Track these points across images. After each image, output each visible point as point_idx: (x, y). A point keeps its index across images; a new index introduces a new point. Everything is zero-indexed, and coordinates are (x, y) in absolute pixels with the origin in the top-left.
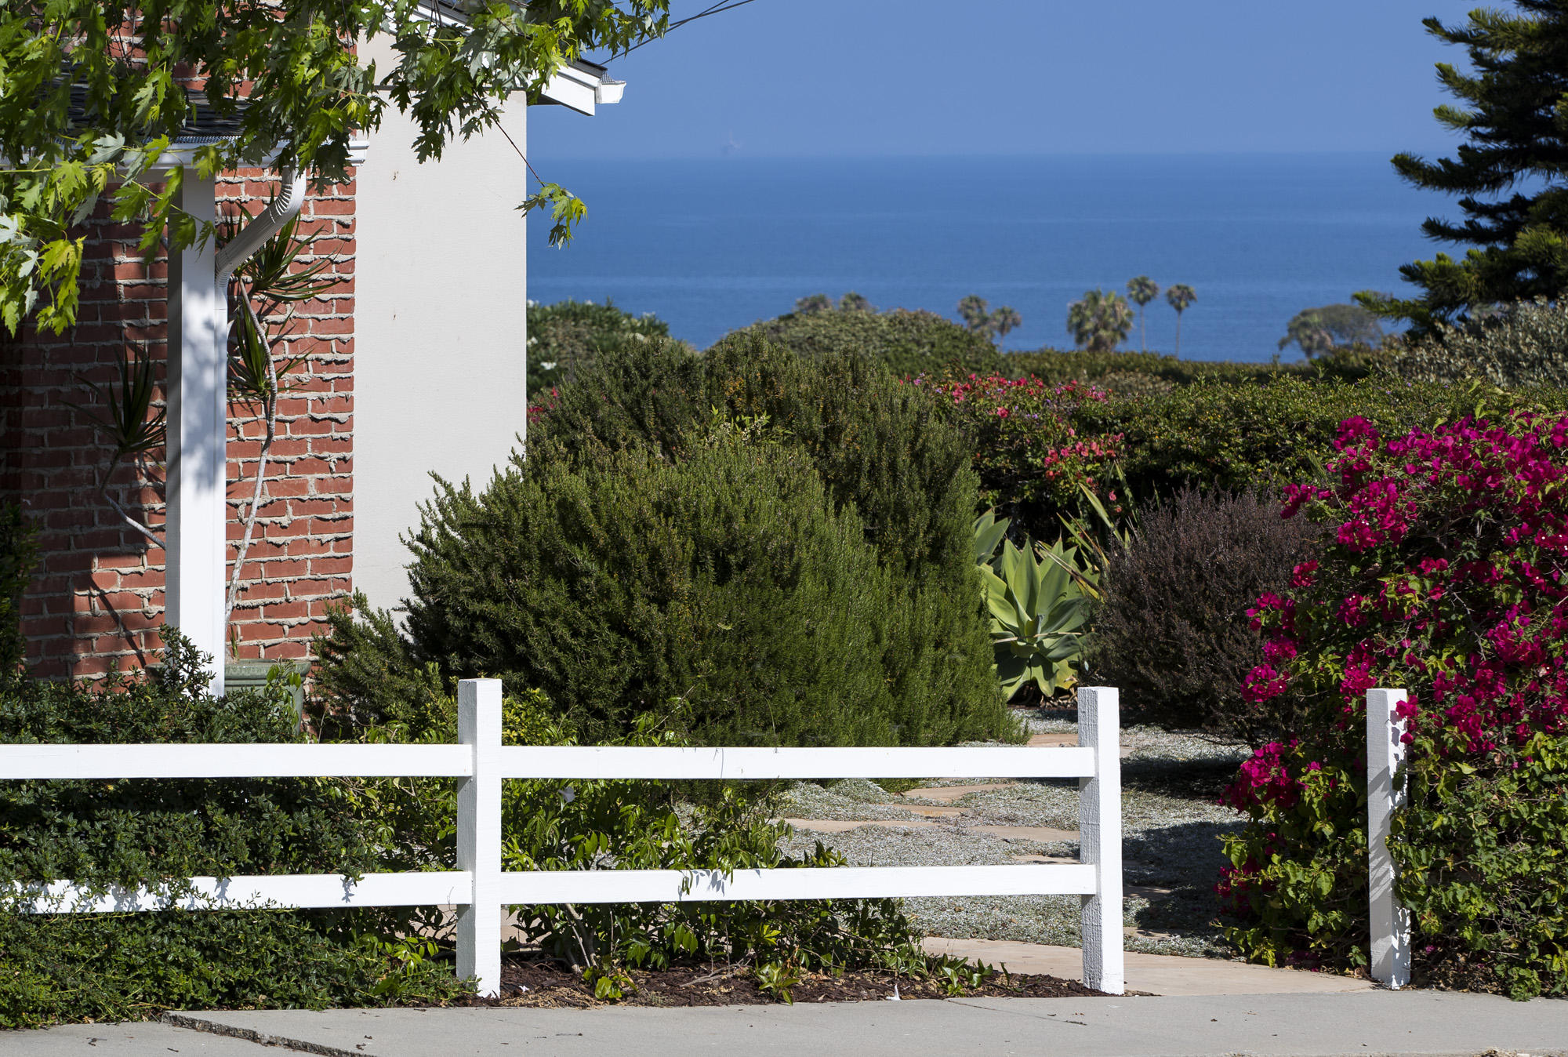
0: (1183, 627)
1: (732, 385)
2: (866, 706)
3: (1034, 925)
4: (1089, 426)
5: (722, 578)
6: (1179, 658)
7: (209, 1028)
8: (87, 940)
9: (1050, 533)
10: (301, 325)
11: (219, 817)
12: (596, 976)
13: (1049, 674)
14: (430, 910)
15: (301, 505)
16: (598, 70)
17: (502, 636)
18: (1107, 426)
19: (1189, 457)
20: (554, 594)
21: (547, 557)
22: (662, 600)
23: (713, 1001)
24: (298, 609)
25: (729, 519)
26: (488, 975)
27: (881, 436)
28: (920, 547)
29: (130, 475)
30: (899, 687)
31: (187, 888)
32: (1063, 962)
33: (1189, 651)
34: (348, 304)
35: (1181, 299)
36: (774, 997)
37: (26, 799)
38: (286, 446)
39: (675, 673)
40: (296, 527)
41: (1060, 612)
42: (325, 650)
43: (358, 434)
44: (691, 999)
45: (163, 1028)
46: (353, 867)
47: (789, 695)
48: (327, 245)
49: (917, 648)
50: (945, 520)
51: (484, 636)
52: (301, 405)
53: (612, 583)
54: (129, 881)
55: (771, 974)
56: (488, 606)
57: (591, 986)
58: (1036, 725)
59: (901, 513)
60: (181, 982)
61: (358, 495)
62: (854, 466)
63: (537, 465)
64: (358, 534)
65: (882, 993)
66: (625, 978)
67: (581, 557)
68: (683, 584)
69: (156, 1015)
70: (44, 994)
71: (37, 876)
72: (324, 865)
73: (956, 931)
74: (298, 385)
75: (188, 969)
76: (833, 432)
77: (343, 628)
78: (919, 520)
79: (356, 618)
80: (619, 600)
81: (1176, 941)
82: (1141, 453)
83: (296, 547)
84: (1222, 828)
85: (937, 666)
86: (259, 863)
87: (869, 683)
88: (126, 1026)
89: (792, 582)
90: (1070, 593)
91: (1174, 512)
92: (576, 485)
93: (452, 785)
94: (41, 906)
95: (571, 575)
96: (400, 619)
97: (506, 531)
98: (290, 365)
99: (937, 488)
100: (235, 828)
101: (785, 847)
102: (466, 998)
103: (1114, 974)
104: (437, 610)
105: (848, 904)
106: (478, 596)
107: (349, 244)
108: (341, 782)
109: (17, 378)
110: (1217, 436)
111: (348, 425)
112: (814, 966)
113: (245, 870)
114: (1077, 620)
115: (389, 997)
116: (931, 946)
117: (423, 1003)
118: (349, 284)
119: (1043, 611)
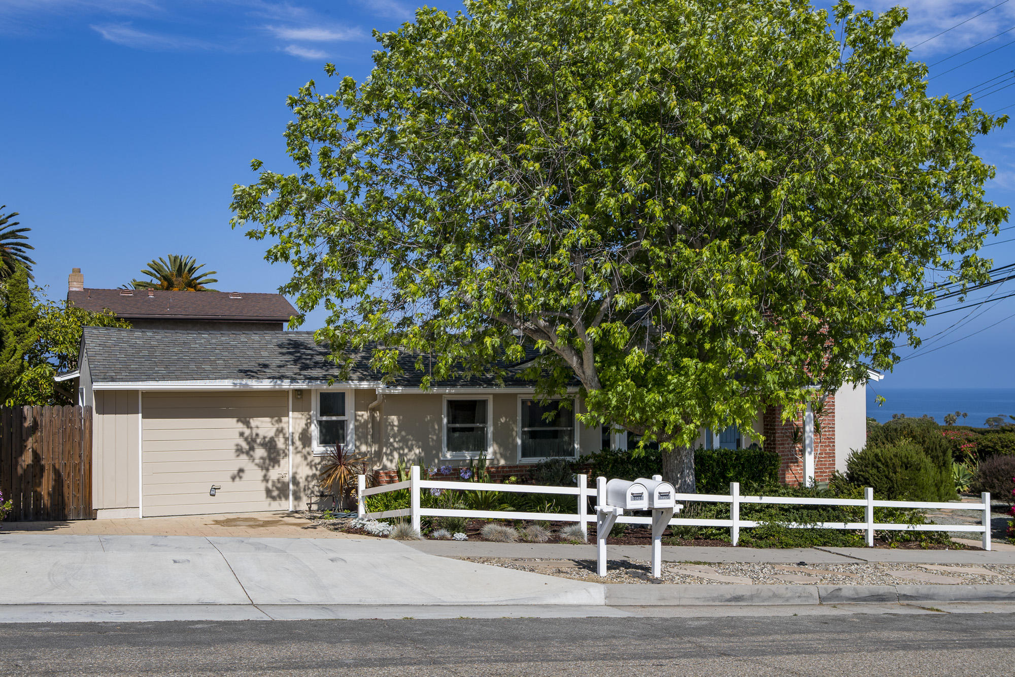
0: (995, 481)
1: (905, 433)
2: (932, 493)
3: (969, 535)
4: (969, 441)
5: (906, 468)
6: (994, 486)
7: (821, 550)
8: (799, 533)
9: (963, 461)
10: (825, 420)
11: (822, 512)
12: (891, 543)
13: (962, 488)
14: (860, 530)
15: (826, 454)
16: (879, 373)
17: (865, 479)
18: (973, 441)
19: (990, 447)
20: (874, 471)
21: (873, 464)
22: (895, 473)
23: (913, 549)
24: (826, 472)
25: (908, 458)
26: (871, 542)
27: (934, 443)
28: (941, 464)
29: (794, 448)
30: (938, 490)
31: (816, 524)
32: (978, 544)
33: (996, 485)
34: (834, 416)
35: (965, 415)
36: (924, 548)
37: (786, 507)
38: (823, 442)
39: (898, 486)
40: (825, 457)
41: (964, 476)
42: (831, 480)
43: (836, 440)
44: (909, 548)
45: (813, 549)
46: (846, 522)
47: (919, 491)
48: (829, 405)
49: (942, 483)
50: (946, 459)
51: (861, 478)
52: (825, 435)
53: (886, 469)
54: (806, 523)
55: (923, 544)
56: (862, 473)
57: (890, 545)
58: (963, 497)
59: (938, 457)
60: (815, 541)
61: (836, 452)
62: (928, 448)
63: (869, 446)
64: (836, 459)
65: (944, 548)
66: (896, 544)
67: (879, 464)
68: (899, 470)
69: (811, 547)
70: (792, 542)
71: (790, 521)
72: (840, 521)
73: (955, 537)
74: (825, 431)
75: (817, 539)
76: (924, 441)
77: (835, 476)
78: (941, 459)
79: (836, 474)
80: (887, 473)
81: (998, 540)
82: (980, 446)
83: (825, 461)
84: (1008, 519)
85: (945, 486)
86: (829, 520)
87: (933, 489)
88: (806, 549)
89: (919, 470)
90: (966, 472)
91: (993, 458)
92: (878, 451)
93: (864, 507)
94: (790, 527)
95: (878, 468)
96: (845, 474)
97: (865, 459)
98: (824, 428)
99: (944, 453)
100: (824, 513)
101: (926, 521)
102: (867, 546)
103: (989, 546)
104: (852, 473)
105: (937, 532)
106: (860, 471)
107: (834, 405)
108: (843, 506)
109: (774, 429)
110: (995, 444)
111: (834, 439)
112: (931, 543)
113: (826, 521)
114: (968, 477)
115: (853, 545)
116: (953, 540)
117: (859, 547)
118: (834, 413)
119: (961, 475)
